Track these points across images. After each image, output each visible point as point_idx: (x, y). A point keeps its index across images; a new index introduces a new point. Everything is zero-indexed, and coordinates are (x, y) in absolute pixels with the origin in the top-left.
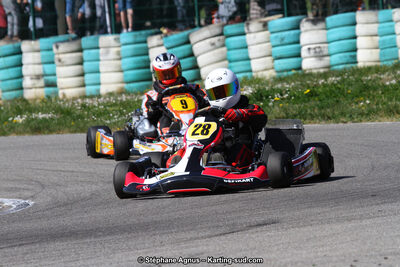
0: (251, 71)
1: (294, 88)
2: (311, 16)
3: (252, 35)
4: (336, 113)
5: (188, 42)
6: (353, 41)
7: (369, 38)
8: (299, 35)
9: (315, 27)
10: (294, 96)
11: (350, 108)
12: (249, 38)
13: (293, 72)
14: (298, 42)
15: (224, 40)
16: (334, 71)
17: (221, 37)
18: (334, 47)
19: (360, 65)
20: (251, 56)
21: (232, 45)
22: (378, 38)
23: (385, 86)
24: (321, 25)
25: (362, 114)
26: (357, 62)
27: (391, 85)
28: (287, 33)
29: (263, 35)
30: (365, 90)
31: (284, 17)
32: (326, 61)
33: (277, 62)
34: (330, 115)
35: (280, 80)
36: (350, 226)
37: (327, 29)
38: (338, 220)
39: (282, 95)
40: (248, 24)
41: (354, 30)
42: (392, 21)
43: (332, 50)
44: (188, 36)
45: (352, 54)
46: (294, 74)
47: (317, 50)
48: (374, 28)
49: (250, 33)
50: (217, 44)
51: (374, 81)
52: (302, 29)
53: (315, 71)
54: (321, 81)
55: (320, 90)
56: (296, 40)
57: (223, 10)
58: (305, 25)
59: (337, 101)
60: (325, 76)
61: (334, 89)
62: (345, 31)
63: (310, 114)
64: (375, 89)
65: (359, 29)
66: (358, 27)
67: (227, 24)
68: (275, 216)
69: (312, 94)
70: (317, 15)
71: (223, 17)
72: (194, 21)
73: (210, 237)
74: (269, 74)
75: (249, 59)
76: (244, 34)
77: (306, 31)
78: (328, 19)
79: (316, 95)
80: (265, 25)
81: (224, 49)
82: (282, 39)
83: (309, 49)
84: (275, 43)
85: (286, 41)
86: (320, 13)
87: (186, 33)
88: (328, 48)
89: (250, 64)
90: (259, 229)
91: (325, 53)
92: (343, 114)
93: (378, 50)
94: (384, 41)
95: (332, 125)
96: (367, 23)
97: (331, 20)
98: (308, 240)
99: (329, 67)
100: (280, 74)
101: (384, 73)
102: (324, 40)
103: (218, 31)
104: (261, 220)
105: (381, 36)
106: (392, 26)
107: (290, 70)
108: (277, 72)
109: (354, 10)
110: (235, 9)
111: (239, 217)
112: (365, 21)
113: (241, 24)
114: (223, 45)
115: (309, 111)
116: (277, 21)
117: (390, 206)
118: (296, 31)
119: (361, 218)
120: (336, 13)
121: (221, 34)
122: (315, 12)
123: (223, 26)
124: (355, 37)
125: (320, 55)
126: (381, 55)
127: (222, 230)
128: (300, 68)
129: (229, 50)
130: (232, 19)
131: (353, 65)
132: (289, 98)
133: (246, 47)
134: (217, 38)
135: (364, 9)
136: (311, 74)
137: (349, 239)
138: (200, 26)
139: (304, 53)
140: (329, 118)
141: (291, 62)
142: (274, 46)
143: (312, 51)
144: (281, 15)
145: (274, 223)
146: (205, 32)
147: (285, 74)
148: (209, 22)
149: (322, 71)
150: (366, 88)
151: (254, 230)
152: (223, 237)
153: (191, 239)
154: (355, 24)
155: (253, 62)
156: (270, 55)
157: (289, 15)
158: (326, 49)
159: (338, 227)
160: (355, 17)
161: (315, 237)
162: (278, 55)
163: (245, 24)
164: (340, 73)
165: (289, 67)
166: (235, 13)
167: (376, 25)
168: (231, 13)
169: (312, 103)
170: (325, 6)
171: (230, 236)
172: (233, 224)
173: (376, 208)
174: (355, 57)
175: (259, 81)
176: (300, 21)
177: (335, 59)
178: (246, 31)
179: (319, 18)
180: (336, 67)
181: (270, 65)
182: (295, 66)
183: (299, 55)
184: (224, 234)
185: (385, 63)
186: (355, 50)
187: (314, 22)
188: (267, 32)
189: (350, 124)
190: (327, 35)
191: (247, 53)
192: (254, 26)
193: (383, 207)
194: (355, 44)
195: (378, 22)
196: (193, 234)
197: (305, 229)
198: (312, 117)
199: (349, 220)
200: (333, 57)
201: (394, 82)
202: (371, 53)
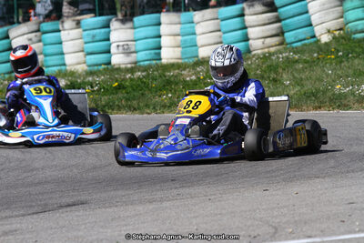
0: (65, 65)
1: (104, 82)
2: (120, 16)
3: (66, 32)
4: (141, 105)
5: (7, 37)
6: (158, 39)
7: (172, 37)
8: (109, 33)
9: (123, 26)
10: (104, 88)
11: (154, 101)
12: (63, 35)
13: (103, 66)
14: (108, 40)
15: (40, 36)
16: (140, 66)
17: (38, 34)
18: (140, 45)
19: (164, 61)
20: (65, 51)
21: (48, 41)
22: (179, 38)
23: (185, 81)
24: (129, 25)
25: (164, 106)
26: (160, 59)
27: (191, 80)
28: (98, 31)
29: (76, 33)
30: (168, 84)
31: (95, 16)
32: (133, 57)
33: (88, 57)
34: (136, 106)
35: (91, 73)
36: (151, 207)
37: (134, 28)
38: (141, 202)
39: (92, 87)
40: (63, 22)
41: (159, 30)
42: (193, 22)
43: (138, 48)
44: (8, 31)
45: (157, 51)
46: (104, 69)
47: (126, 47)
48: (177, 29)
49: (64, 30)
50: (34, 39)
51: (176, 76)
52: (112, 28)
53: (123, 66)
54: (129, 76)
55: (127, 83)
56: (106, 37)
57: (40, 9)
58: (115, 24)
59: (143, 94)
60: (132, 70)
61: (140, 83)
62: (150, 31)
63: (118, 105)
64: (177, 84)
65: (164, 29)
66: (162, 26)
67: (44, 21)
68: (83, 198)
69: (120, 87)
70: (125, 15)
71: (39, 15)
72: (13, 18)
73: (23, 215)
74: (81, 68)
75: (63, 54)
76: (59, 31)
77: (115, 30)
78: (135, 19)
79: (124, 88)
80: (78, 23)
81: (41, 44)
82: (94, 36)
83: (118, 46)
84: (86, 40)
85: (97, 38)
86: (128, 13)
87: (5, 29)
88: (135, 45)
89: (64, 58)
90: (69, 209)
91: (132, 50)
92: (147, 106)
93: (180, 49)
94: (185, 41)
95: (137, 116)
96: (171, 24)
97: (138, 20)
98: (112, 220)
99: (136, 63)
100: (91, 68)
101: (184, 69)
102: (132, 38)
103: (35, 28)
104: (70, 201)
105: (183, 36)
106: (194, 27)
107: (100, 65)
108: (89, 66)
109: (160, 12)
110: (51, 8)
111: (51, 198)
112: (169, 23)
113: (56, 22)
114: (40, 41)
115: (117, 103)
116: (89, 20)
117: (187, 190)
118: (107, 30)
119: (161, 200)
120: (143, 13)
121: (38, 31)
122: (124, 12)
123: (40, 23)
124: (160, 37)
125: (128, 52)
126: (182, 53)
127: (35, 209)
128: (109, 63)
129: (45, 45)
130: (48, 17)
131: (158, 62)
132: (99, 90)
133: (61, 43)
134: (34, 34)
135: (168, 11)
136: (118, 70)
137: (150, 219)
138: (19, 23)
139: (113, 49)
140: (135, 109)
141: (101, 58)
142: (86, 43)
143: (121, 48)
144: (93, 15)
145: (82, 203)
146: (23, 28)
147: (96, 68)
148: (27, 19)
149: (129, 66)
150: (169, 82)
151: (65, 209)
152: (35, 216)
153: (6, 217)
154: (159, 24)
155: (66, 56)
156: (83, 51)
157: (100, 15)
158: (133, 46)
159: (140, 208)
160: (159, 18)
161: (119, 217)
162: (90, 51)
163: (59, 22)
164: (145, 69)
165: (99, 62)
166: (51, 12)
167: (179, 26)
168: (47, 12)
169: (120, 95)
170: (132, 7)
171: (41, 215)
172: (46, 205)
173: (175, 192)
174: (159, 54)
175: (72, 73)
176: (110, 21)
177: (141, 56)
178: (61, 28)
179: (127, 18)
180: (142, 63)
181: (82, 59)
182: (105, 61)
183: (109, 52)
184: (37, 213)
185: (186, 60)
186: (160, 48)
187: (123, 21)
188: (80, 30)
189: (153, 115)
190: (134, 33)
191: (62, 48)
192: (68, 24)
193: (181, 191)
194: (160, 42)
195: (180, 23)
196: (8, 213)
197: (111, 210)
198: (119, 108)
199: (150, 202)
200: (140, 54)
201: (194, 78)
202: (174, 51)
